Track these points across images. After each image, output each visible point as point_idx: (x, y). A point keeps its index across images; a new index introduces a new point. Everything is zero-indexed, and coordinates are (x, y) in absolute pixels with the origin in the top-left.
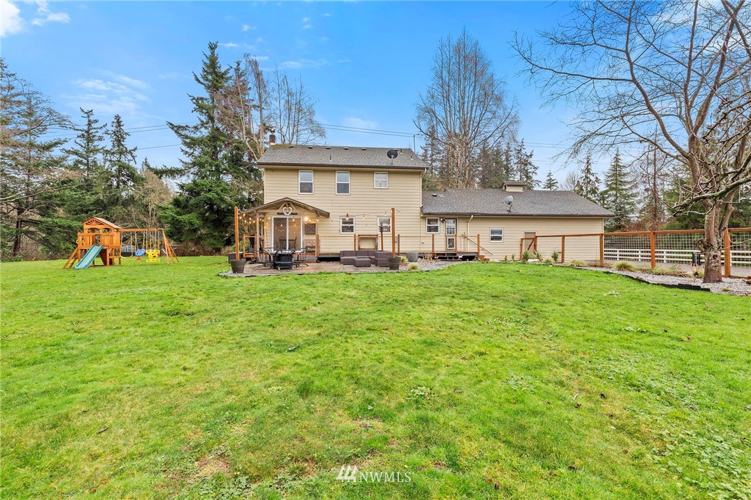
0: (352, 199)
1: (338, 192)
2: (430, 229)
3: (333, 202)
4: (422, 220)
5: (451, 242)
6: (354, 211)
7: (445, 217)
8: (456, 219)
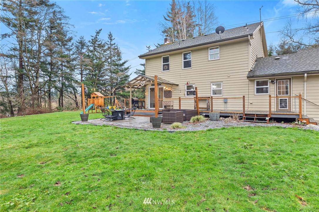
0: (193, 71)
1: (184, 67)
2: (259, 91)
3: (181, 74)
4: (250, 83)
5: (283, 103)
6: (194, 80)
7: (275, 78)
8: (290, 79)
